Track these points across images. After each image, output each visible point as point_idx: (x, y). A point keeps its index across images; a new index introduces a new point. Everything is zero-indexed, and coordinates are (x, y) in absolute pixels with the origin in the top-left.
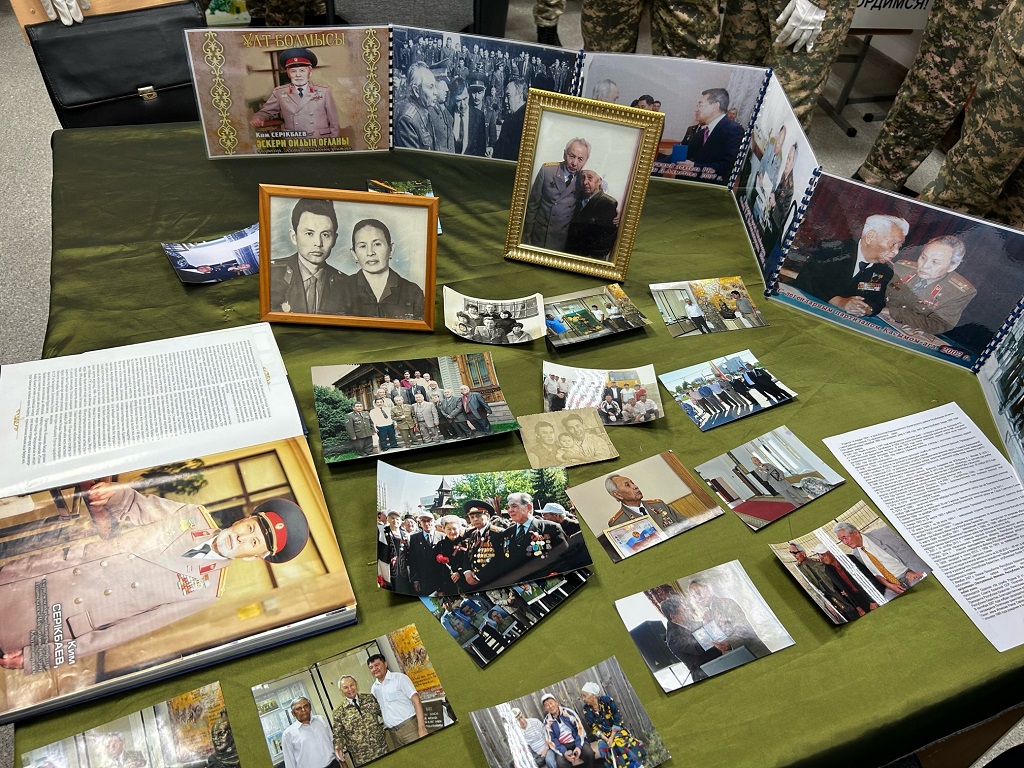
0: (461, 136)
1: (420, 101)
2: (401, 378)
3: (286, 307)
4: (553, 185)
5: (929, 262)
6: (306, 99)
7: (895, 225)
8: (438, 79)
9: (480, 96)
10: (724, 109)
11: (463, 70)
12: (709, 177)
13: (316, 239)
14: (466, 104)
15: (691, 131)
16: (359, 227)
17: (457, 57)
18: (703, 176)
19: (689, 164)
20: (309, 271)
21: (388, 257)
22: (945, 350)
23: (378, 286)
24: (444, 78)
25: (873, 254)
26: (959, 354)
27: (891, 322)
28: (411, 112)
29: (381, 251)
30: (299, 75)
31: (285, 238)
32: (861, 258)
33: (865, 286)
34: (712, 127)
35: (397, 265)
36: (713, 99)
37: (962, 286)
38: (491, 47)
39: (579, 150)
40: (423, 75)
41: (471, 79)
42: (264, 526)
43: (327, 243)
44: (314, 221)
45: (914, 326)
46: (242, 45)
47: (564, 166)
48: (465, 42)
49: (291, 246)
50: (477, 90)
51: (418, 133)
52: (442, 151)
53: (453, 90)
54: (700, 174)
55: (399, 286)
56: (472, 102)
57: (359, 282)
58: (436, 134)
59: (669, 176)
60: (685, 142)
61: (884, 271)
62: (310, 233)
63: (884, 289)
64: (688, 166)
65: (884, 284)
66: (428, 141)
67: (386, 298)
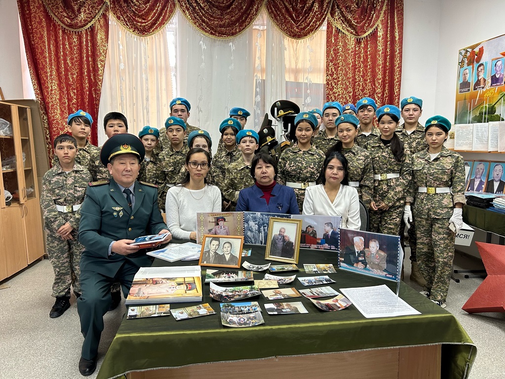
0: (262, 239)
1: (251, 231)
2: (228, 274)
3: (205, 262)
4: (277, 239)
5: (372, 248)
6: (222, 229)
7: (360, 239)
8: (255, 224)
9: (266, 228)
10: (332, 228)
11: (261, 222)
12: (333, 249)
13: (215, 246)
14: (263, 230)
15: (324, 235)
16: (224, 244)
17: (260, 219)
18: (332, 248)
19: (327, 245)
20: (212, 254)
21: (231, 250)
22: (388, 276)
23: (227, 257)
24: (256, 224)
25: (358, 248)
26: (391, 276)
27: (371, 269)
28: (249, 233)
29: (229, 249)
30: (221, 223)
31: (208, 246)
32: (356, 250)
33: (360, 259)
34: (330, 233)
35: (233, 252)
36: (328, 225)
37: (382, 254)
38: (268, 215)
39: (283, 230)
40: (252, 223)
41: (263, 224)
42: (187, 286)
43: (217, 247)
44: (215, 242)
45: (377, 269)
46: (209, 216)
47: (279, 234)
48: (261, 214)
49: (209, 248)
50: (265, 226)
51: (251, 239)
52: (257, 244)
53: (259, 227)
54: (330, 248)
55: (233, 257)
56: (264, 230)
57: (223, 256)
58: (255, 239)
59: (322, 249)
60: (323, 238)
61: (362, 253)
62: (214, 245)
63: (365, 258)
64: (326, 246)
65: (364, 256)
66: (253, 241)
67: (229, 260)
